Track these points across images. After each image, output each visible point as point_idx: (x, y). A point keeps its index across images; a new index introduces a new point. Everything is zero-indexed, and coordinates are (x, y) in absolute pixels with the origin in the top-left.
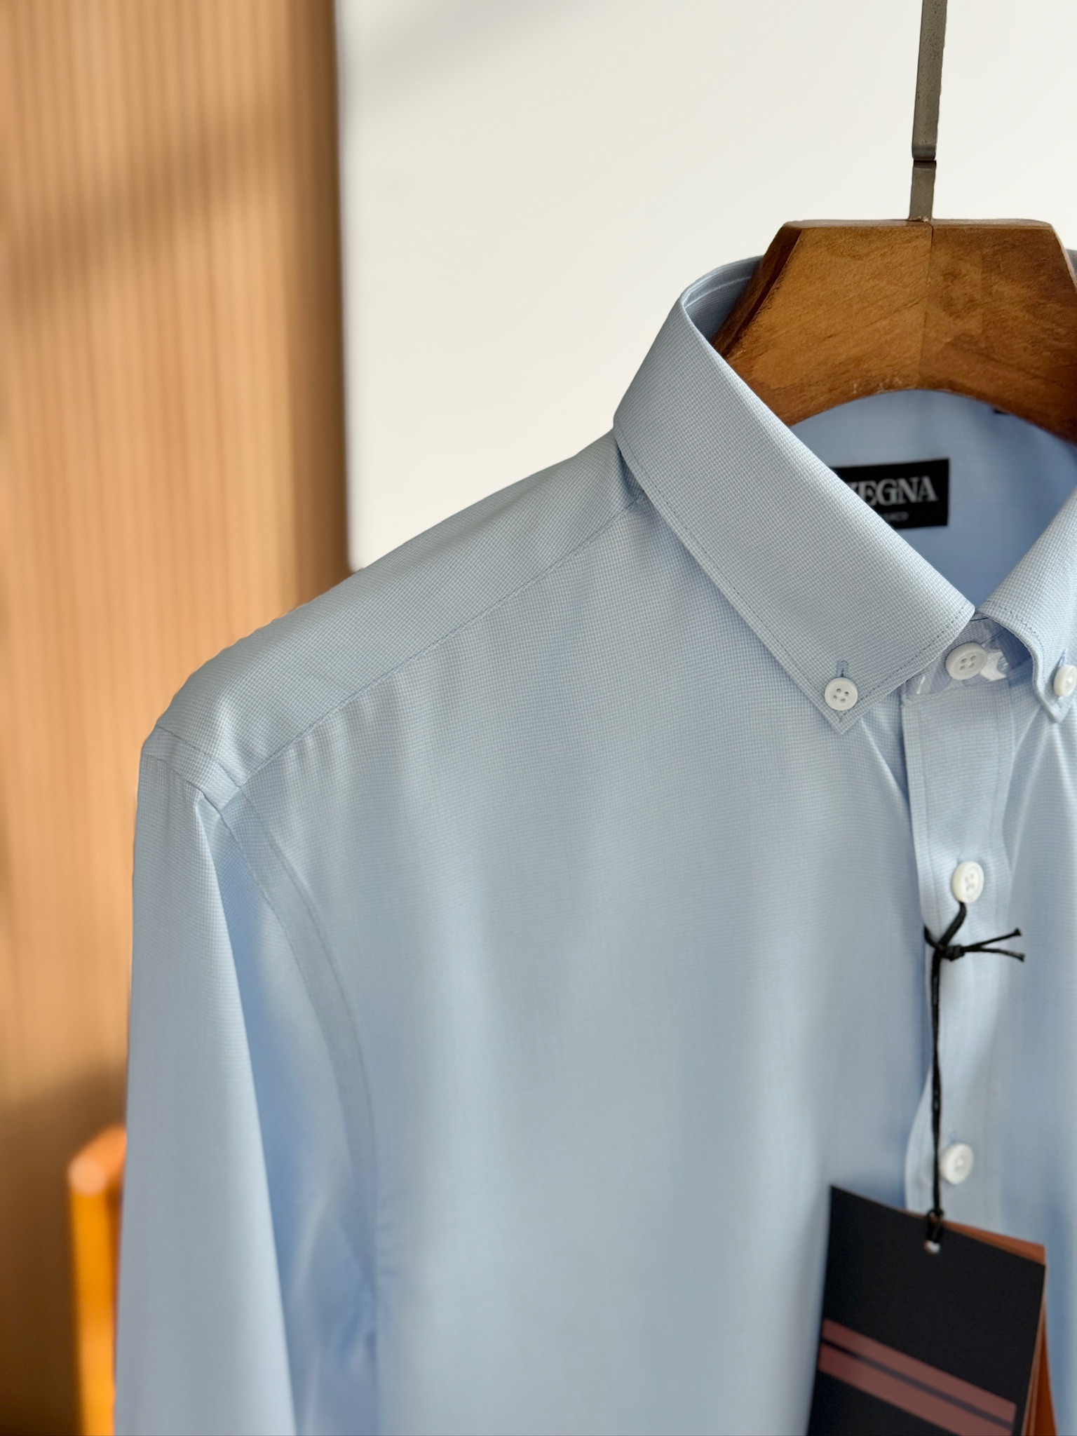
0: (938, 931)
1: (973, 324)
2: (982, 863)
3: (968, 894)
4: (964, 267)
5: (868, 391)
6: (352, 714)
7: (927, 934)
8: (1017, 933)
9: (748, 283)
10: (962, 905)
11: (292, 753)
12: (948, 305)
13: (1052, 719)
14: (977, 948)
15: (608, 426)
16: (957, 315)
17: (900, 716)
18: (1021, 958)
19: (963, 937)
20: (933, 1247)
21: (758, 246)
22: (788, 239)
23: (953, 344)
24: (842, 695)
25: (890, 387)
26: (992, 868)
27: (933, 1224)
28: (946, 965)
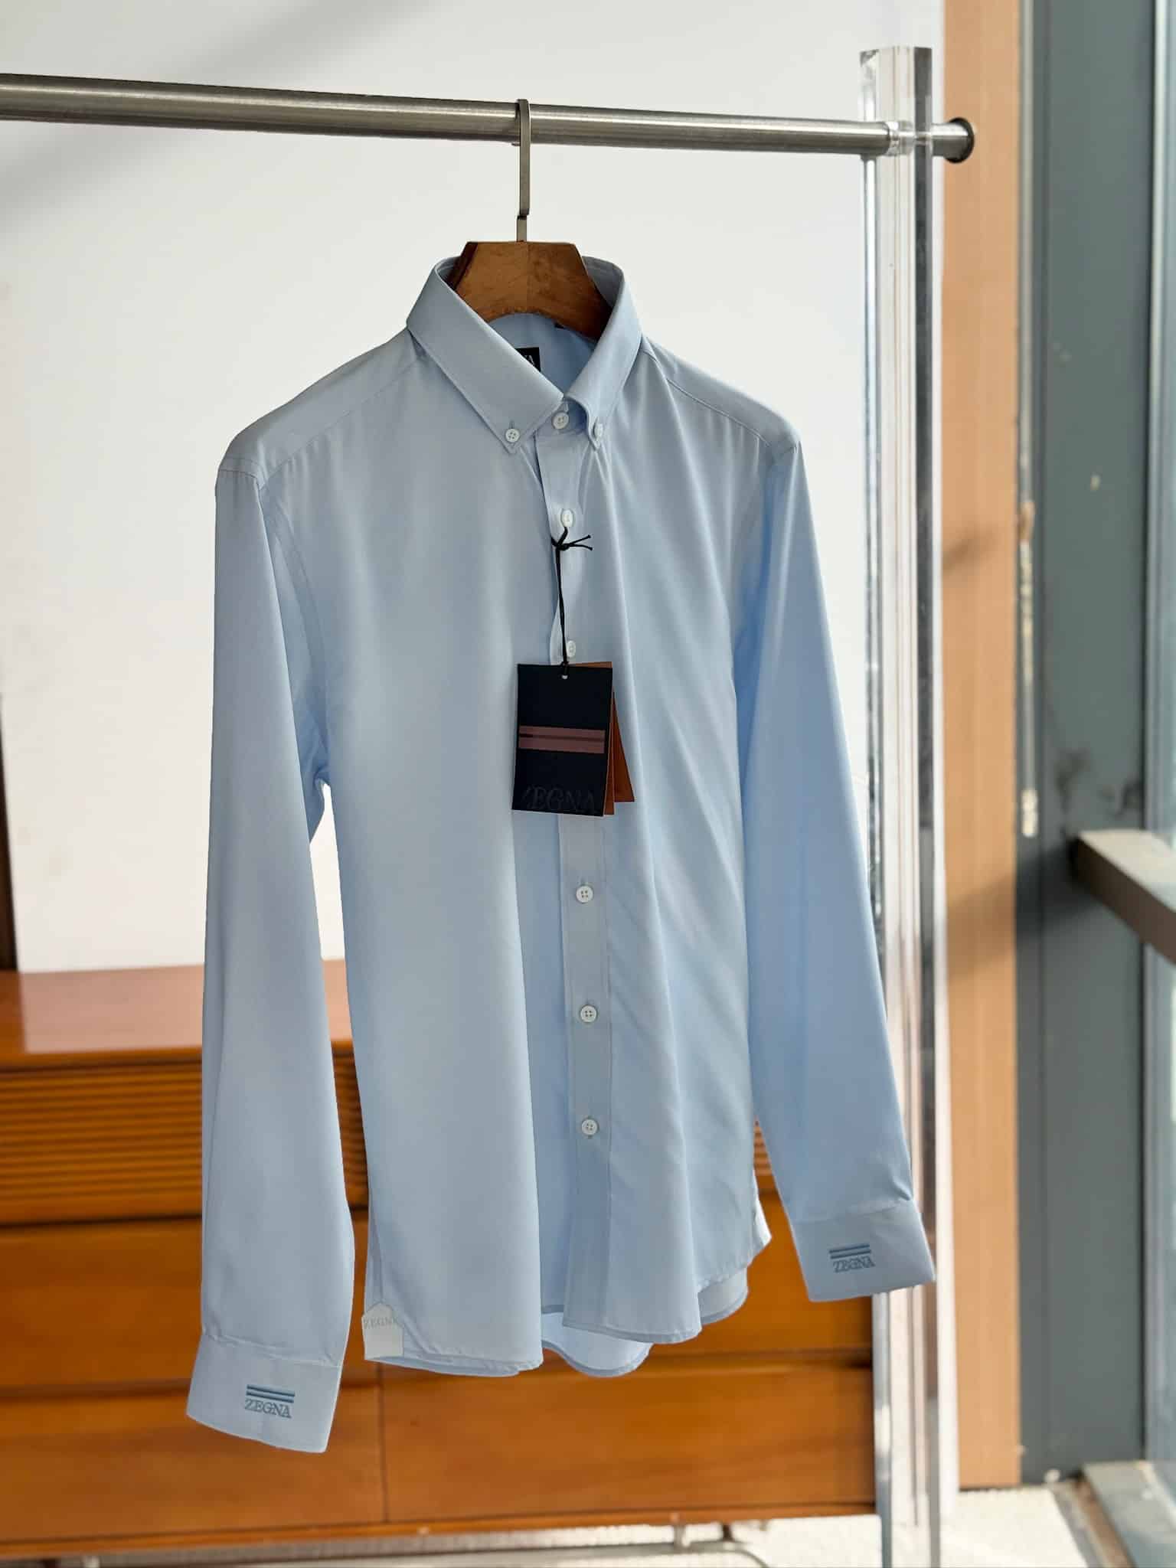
0: (557, 539)
1: (547, 285)
2: (572, 512)
3: (568, 524)
4: (542, 260)
5: (508, 313)
6: (310, 450)
7: (553, 541)
8: (589, 537)
9: (453, 268)
10: (566, 528)
11: (287, 466)
12: (537, 277)
13: (594, 449)
14: (572, 544)
15: (405, 326)
16: (539, 280)
17: (535, 448)
18: (591, 549)
19: (567, 541)
20: (565, 677)
21: (457, 252)
22: (471, 248)
23: (540, 293)
24: (513, 436)
25: (516, 311)
26: (575, 512)
27: (565, 667)
28: (562, 553)
